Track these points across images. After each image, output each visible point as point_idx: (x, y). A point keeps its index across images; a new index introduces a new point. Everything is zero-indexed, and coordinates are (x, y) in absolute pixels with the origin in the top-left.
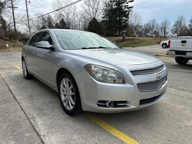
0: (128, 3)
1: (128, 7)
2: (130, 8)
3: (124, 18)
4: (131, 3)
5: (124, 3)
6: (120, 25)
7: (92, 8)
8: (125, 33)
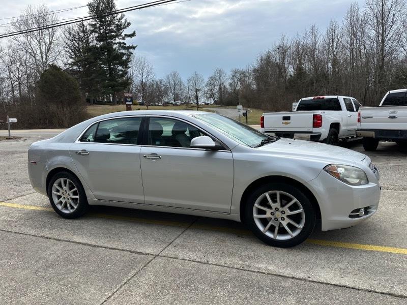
0: (123, 39)
1: (126, 46)
2: (130, 48)
3: (120, 68)
4: (129, 38)
5: (117, 39)
6: (115, 82)
7: (36, 41)
8: (130, 97)
